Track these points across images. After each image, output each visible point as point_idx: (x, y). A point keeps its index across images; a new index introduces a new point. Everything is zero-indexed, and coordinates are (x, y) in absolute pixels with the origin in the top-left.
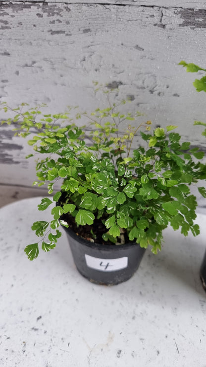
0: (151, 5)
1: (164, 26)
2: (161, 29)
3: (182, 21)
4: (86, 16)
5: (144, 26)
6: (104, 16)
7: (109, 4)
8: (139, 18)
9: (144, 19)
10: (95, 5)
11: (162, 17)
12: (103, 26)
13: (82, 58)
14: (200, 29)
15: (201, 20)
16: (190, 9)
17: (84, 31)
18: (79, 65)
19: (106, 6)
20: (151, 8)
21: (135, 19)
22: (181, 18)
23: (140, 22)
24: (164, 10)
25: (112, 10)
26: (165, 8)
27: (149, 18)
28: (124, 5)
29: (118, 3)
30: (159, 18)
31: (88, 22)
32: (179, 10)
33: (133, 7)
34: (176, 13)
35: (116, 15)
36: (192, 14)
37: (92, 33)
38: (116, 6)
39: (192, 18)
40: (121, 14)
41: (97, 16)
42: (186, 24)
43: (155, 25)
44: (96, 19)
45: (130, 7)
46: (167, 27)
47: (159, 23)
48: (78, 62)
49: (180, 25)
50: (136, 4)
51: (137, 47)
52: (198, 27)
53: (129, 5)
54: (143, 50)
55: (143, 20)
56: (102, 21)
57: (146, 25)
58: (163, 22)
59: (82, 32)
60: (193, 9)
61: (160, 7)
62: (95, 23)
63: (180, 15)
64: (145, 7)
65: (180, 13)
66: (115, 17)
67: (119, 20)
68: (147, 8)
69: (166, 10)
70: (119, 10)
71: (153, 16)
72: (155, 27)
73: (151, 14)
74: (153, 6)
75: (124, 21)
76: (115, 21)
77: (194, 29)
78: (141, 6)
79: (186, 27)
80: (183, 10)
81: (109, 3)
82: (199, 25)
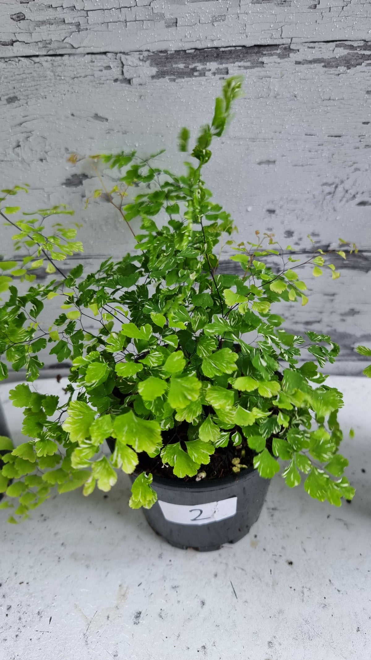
0: (102, 50)
1: (129, 81)
2: (125, 86)
3: (154, 70)
4: (6, 78)
5: (100, 84)
6: (35, 74)
7: (37, 56)
8: (89, 72)
9: (97, 74)
10: (17, 60)
11: (123, 67)
12: (37, 89)
13: (15, 144)
14: (183, 80)
15: (181, 66)
16: (161, 52)
17: (7, 100)
18: (12, 155)
19: (34, 59)
20: (104, 56)
21: (83, 75)
22: (151, 65)
23: (92, 78)
24: (123, 57)
25: (45, 64)
26: (124, 53)
27: (105, 72)
28: (62, 55)
29: (51, 53)
30: (119, 69)
31: (10, 86)
32: (146, 54)
33: (76, 57)
34: (142, 60)
35: (52, 71)
36: (167, 58)
37: (21, 102)
38: (49, 58)
39: (167, 64)
40: (59, 69)
41: (24, 76)
42: (161, 75)
43: (116, 80)
44: (23, 80)
45: (72, 57)
46: (135, 81)
47: (120, 77)
48: (10, 151)
49: (153, 77)
50: (78, 51)
51: (97, 117)
52: (180, 77)
53: (70, 55)
54: (107, 120)
55: (96, 76)
56: (33, 83)
57: (102, 82)
58: (127, 75)
59: (5, 102)
60: (165, 51)
61: (116, 53)
62: (21, 87)
63: (148, 62)
64: (93, 56)
65: (148, 59)
66: (52, 74)
67: (58, 78)
68: (98, 57)
69: (127, 57)
70: (56, 64)
71: (109, 68)
72: (116, 84)
73: (105, 65)
74: (105, 53)
75: (67, 79)
76: (53, 81)
77: (174, 80)
78: (88, 54)
79: (161, 80)
80: (152, 54)
81: (37, 54)
82: (181, 74)
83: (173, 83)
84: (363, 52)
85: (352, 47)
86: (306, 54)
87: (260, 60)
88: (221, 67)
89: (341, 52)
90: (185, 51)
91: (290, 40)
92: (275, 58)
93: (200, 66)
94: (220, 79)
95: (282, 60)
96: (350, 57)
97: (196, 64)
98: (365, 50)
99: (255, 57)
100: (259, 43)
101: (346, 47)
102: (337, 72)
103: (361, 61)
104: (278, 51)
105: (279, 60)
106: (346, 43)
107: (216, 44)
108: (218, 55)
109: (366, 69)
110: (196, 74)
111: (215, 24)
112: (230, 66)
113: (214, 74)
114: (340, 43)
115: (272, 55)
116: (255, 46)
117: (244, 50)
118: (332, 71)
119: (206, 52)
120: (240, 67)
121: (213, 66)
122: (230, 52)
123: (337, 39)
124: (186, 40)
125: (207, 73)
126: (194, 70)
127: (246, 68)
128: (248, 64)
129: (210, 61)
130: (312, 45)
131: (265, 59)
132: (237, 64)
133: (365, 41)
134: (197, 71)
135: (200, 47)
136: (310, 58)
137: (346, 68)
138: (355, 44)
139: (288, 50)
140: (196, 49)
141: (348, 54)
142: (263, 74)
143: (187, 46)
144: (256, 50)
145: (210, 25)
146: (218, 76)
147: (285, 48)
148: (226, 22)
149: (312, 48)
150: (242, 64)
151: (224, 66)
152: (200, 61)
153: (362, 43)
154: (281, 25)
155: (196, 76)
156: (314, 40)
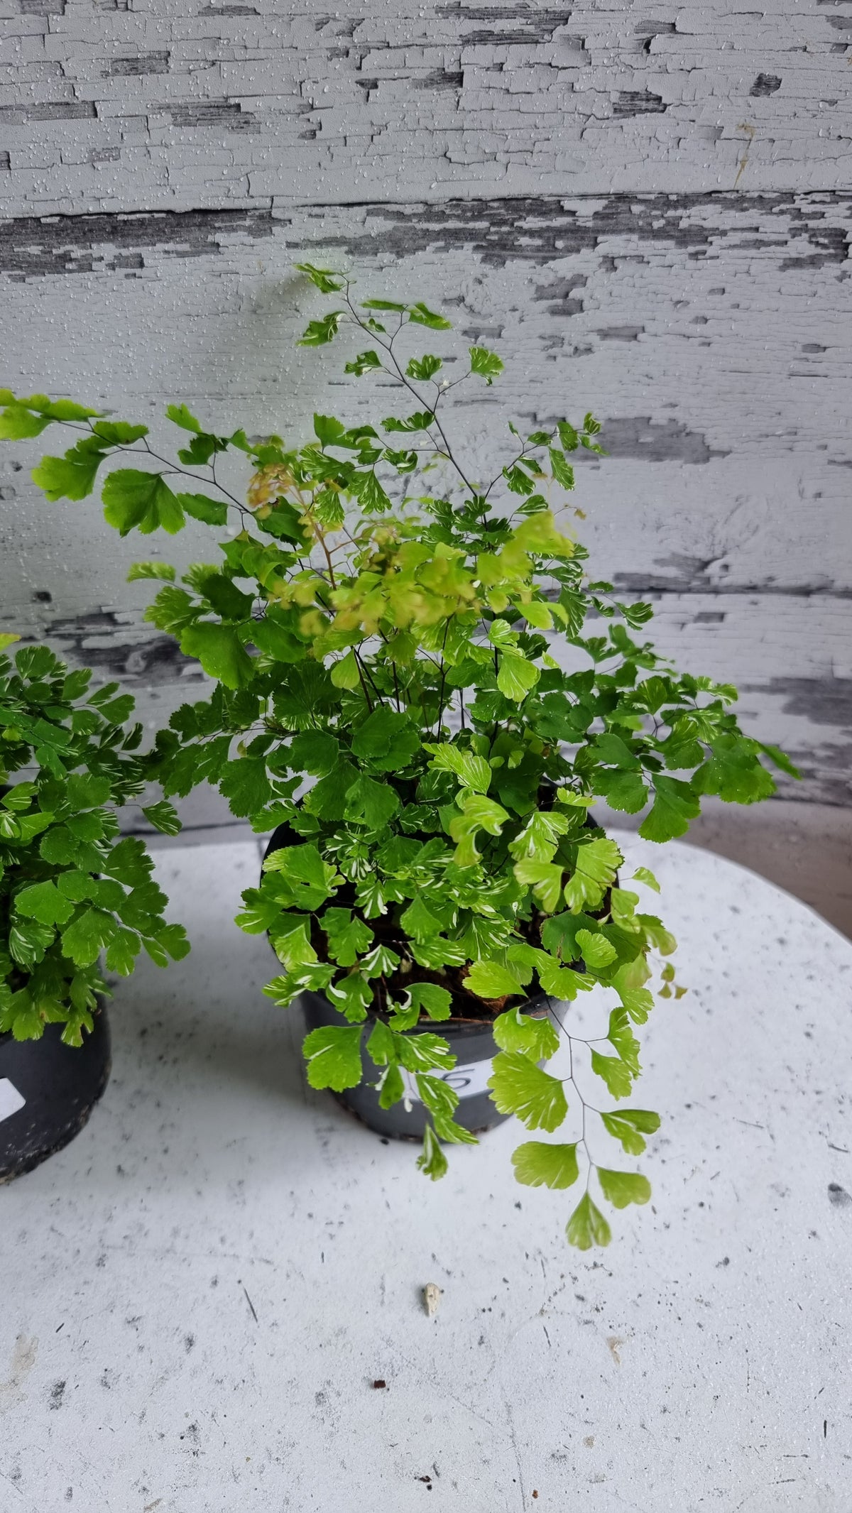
14: (43, 279)
15: (35, 250)
52: (34, 273)
77: (22, 279)
82: (37, 267)
83: (20, 284)
84: (425, 225)
85: (400, 216)
86: (304, 227)
87: (210, 238)
88: (125, 252)
89: (379, 225)
90: (38, 219)
91: (268, 201)
92: (241, 236)
93: (77, 252)
94: (127, 276)
95: (258, 240)
96: (399, 235)
97: (68, 247)
98: (428, 220)
99: (197, 234)
100: (202, 206)
101: (388, 215)
102: (376, 264)
103: (422, 242)
104: (248, 223)
105: (250, 240)
106: (388, 207)
107: (106, 206)
108: (114, 228)
109: (435, 257)
110: (69, 266)
111: (99, 165)
112: (145, 251)
113: (112, 267)
114: (375, 207)
115: (234, 230)
116: (195, 211)
117: (172, 220)
118: (367, 260)
119: (87, 222)
120: (166, 252)
121: (107, 250)
122: (142, 222)
123: (368, 199)
124: (37, 197)
125: (95, 265)
126: (66, 258)
127: (182, 255)
128: (185, 247)
129: (99, 242)
130: (316, 210)
131: (220, 238)
132: (160, 246)
133: (426, 203)
134: (71, 260)
135: (70, 212)
136: (316, 236)
137: (394, 256)
138: (408, 210)
139: (266, 221)
140: (62, 216)
141: (395, 228)
142: (220, 266)
143: (40, 210)
144: (198, 219)
145: (88, 168)
146: (121, 272)
147: (261, 217)
148: (121, 161)
149: (317, 216)
150: (170, 246)
151: (132, 250)
152: (76, 241)
153: (420, 209)
154: (244, 170)
155: (70, 271)
156: (320, 201)
